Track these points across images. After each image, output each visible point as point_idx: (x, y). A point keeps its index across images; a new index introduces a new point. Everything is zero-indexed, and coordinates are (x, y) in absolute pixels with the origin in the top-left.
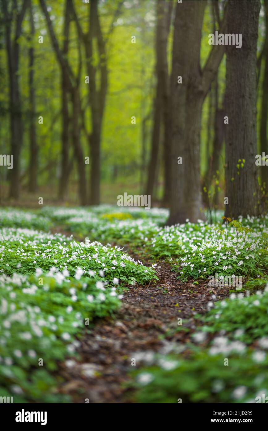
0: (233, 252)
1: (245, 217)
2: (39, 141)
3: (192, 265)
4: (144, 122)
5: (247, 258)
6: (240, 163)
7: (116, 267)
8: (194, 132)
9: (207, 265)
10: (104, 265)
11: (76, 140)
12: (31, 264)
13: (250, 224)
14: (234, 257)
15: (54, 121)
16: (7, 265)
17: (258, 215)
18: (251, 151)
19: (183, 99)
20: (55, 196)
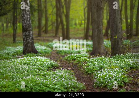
0: (112, 78)
1: (119, 54)
2: (48, 16)
3: (98, 82)
4: (84, 9)
5: (118, 80)
6: (115, 37)
7: (70, 85)
8: (100, 21)
9: (103, 83)
10: (66, 85)
11: (61, 17)
12: (40, 85)
13: (121, 57)
14: (113, 80)
15: (53, 9)
16: (32, 85)
17: (123, 53)
18: (119, 31)
19: (96, 10)
20: (54, 35)
